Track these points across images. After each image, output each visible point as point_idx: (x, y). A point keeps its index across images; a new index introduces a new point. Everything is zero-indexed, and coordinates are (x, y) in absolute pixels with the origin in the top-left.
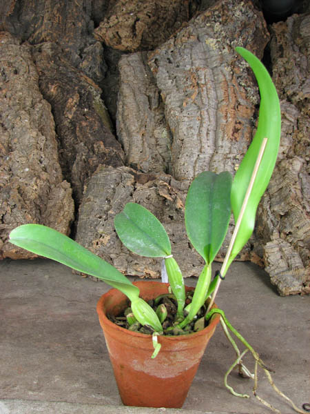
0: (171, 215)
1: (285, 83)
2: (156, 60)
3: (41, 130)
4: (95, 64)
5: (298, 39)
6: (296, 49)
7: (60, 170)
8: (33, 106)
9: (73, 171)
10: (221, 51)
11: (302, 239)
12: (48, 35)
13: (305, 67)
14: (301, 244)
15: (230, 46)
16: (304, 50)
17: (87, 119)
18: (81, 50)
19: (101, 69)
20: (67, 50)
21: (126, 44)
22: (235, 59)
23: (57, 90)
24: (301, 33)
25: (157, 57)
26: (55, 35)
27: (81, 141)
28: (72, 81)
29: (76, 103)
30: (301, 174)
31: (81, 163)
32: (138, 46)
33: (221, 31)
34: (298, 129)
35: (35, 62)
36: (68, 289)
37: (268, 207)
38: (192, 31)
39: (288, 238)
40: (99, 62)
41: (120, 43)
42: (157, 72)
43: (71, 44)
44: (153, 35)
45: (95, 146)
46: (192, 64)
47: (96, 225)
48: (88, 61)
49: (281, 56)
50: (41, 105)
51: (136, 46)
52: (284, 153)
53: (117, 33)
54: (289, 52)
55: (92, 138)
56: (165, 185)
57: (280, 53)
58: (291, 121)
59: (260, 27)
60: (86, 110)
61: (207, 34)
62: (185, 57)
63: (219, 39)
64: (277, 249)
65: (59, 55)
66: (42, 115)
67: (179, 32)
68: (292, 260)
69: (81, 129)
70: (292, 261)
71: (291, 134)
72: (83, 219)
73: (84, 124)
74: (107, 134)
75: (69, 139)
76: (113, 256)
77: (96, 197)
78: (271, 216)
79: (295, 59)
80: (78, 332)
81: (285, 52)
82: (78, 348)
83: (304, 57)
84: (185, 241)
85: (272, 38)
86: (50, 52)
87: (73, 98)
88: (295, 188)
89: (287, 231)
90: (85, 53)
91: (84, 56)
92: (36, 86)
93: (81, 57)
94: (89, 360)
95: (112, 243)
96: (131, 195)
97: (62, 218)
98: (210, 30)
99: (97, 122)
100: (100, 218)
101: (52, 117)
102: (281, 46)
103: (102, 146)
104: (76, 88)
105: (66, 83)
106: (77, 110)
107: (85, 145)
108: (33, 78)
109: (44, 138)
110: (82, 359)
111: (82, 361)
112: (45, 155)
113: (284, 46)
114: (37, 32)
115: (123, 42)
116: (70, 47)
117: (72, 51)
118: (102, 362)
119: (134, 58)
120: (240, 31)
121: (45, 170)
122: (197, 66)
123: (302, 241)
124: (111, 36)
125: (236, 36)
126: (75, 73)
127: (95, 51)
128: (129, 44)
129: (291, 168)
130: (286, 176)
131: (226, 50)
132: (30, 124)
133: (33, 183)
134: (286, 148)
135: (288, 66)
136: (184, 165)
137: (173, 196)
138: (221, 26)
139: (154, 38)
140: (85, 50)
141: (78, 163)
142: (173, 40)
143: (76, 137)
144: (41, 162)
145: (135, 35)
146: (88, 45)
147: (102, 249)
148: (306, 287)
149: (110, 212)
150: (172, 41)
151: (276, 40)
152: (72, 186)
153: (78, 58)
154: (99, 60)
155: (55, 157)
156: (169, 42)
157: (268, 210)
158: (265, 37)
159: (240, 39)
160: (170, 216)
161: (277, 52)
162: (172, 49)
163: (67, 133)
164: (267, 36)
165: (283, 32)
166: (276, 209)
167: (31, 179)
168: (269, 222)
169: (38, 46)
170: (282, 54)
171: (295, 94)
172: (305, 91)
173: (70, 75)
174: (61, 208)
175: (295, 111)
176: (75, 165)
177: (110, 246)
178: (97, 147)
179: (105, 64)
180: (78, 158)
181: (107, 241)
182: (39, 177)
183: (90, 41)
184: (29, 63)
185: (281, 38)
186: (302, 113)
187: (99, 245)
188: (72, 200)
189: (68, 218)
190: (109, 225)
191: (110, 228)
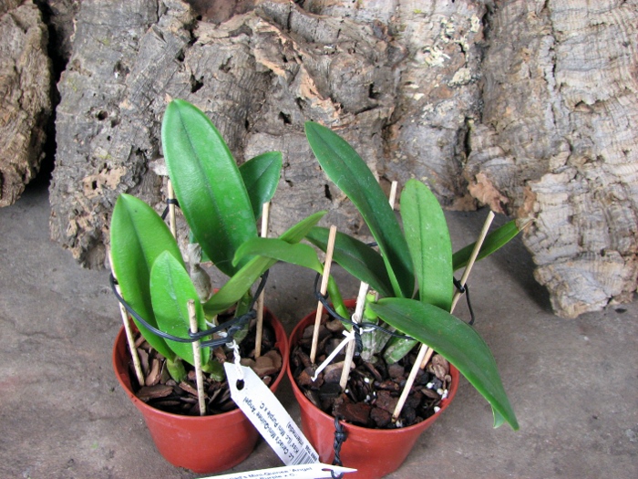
0: (286, 112)
47: (93, 136)
56: (273, 34)
68: (594, 231)
77: (90, 59)
84: (316, 182)
95: (132, 183)
96: (181, 58)
100: (101, 117)
137: (290, 65)
149: (122, 105)
157: (549, 76)
160: (282, 115)
174: (14, 82)
181: (118, 178)
187: (99, 189)
188: (44, 58)
189: (34, 108)
190: (123, 139)
191: (123, 148)
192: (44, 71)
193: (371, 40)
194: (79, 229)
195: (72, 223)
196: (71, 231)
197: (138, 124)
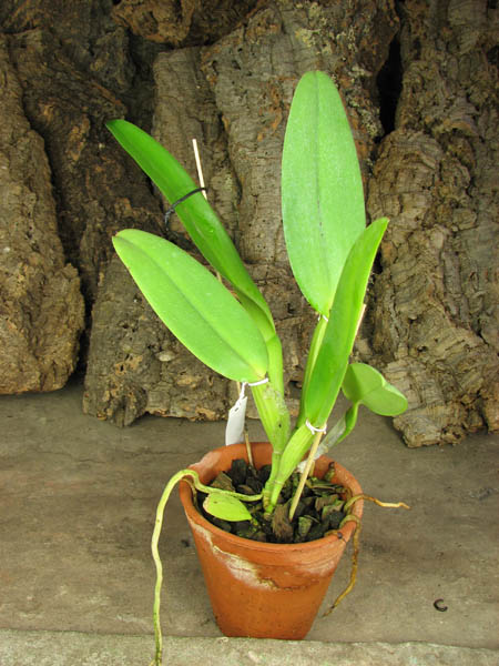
1: (422, 103)
2: (215, 62)
3: (29, 183)
4: (115, 65)
5: (444, 29)
6: (441, 44)
7: (60, 248)
8: (14, 142)
9: (81, 249)
10: (320, 50)
11: (443, 357)
12: (35, 17)
13: (454, 77)
14: (440, 367)
15: (334, 42)
16: (453, 49)
17: (102, 161)
18: (92, 42)
19: (126, 73)
20: (68, 41)
21: (165, 33)
22: (342, 64)
23: (54, 113)
24: (450, 19)
25: (217, 59)
26: (48, 16)
27: (94, 199)
28: (77, 97)
29: (84, 135)
30: (443, 254)
31: (93, 234)
32: (185, 36)
33: (320, 17)
34: (441, 180)
35: (15, 65)
36: (77, 439)
37: (392, 305)
38: (272, 16)
39: (421, 356)
40: (121, 63)
41: (156, 31)
42: (216, 83)
43: (74, 32)
44: (209, 17)
45: (116, 206)
46: (273, 71)
47: (120, 339)
48: (103, 60)
49: (417, 58)
50: (28, 140)
51: (181, 36)
52: (417, 219)
53: (151, 13)
54: (429, 52)
55: (111, 193)
57: (416, 51)
58: (429, 167)
59: (385, 8)
60: (101, 146)
61: (298, 22)
62: (262, 59)
63: (317, 31)
64: (404, 374)
65: (56, 52)
66: (30, 158)
67: (252, 17)
68: (427, 391)
69: (93, 178)
70: (427, 393)
71: (429, 188)
72: (99, 329)
73: (99, 169)
74: (135, 185)
75: (74, 195)
76: (146, 387)
77: (118, 293)
78: (396, 321)
79: (439, 63)
80: (95, 513)
81: (423, 49)
82: (94, 539)
83: (454, 60)
85: (402, 25)
86: (40, 47)
87: (79, 127)
88: (434, 276)
89: (420, 345)
90: (98, 47)
91: (96, 51)
92: (19, 108)
93: (92, 54)
94: (111, 559)
95: (145, 367)
97: (65, 327)
98: (302, 14)
99: (119, 167)
100: (126, 327)
101: (46, 159)
102: (418, 38)
103: (128, 207)
104: (85, 108)
105: (67, 100)
106: (87, 147)
107: (101, 204)
108: (13, 94)
109: (33, 196)
110: (101, 557)
111: (100, 562)
112: (36, 225)
113: (421, 41)
114: (18, 11)
115: (161, 30)
116: (73, 37)
117: (78, 44)
118: (132, 561)
119: (178, 59)
120: (352, 17)
121: (36, 249)
122: (281, 74)
123: (443, 361)
124: (141, 18)
125: (344, 24)
126: (82, 83)
127: (115, 42)
128: (170, 34)
129: (428, 245)
130: (421, 257)
131: (328, 49)
132: (10, 172)
133: (17, 271)
134: (421, 211)
135: (427, 75)
136: (259, 236)
138: (319, 8)
139: (211, 21)
140: (99, 42)
141: (89, 236)
142: (242, 30)
143: (85, 191)
144: (30, 237)
145: (180, 17)
146: (103, 33)
147: (130, 376)
148: (448, 434)
149: (141, 318)
150: (240, 33)
151: (410, 31)
152: (81, 272)
153: (86, 57)
154: (122, 58)
155: (52, 226)
156: (235, 34)
157: (392, 310)
158: (392, 24)
159: (351, 30)
161: (411, 51)
162: (240, 46)
163: (70, 184)
164: (395, 22)
165: (422, 16)
166: (404, 309)
167: (15, 265)
168: (392, 330)
169: (19, 36)
170: (419, 54)
171: (437, 122)
172: (453, 118)
173: (74, 86)
174: (64, 310)
175: (437, 151)
176: (84, 238)
177: (142, 373)
178: (120, 208)
179: (131, 65)
180: (89, 226)
181: (137, 364)
182: (26, 262)
183: (107, 27)
184: (6, 68)
185: (417, 27)
186: (448, 153)
187: (125, 371)
188: (81, 297)
189: (76, 327)
190: (140, 339)
191: (141, 344)
192: (82, 304)
193: (286, 277)
194: (111, 397)
195: (107, 393)
196: (106, 399)
197: (150, 329)
